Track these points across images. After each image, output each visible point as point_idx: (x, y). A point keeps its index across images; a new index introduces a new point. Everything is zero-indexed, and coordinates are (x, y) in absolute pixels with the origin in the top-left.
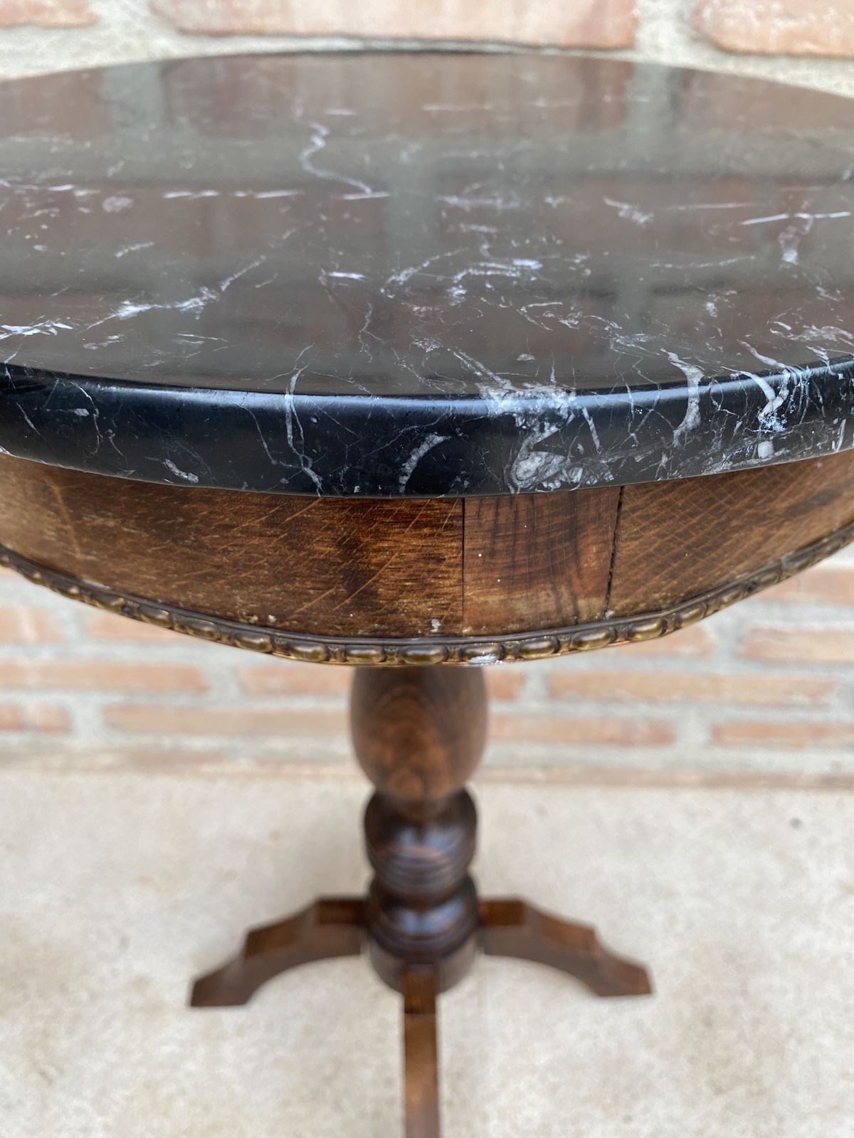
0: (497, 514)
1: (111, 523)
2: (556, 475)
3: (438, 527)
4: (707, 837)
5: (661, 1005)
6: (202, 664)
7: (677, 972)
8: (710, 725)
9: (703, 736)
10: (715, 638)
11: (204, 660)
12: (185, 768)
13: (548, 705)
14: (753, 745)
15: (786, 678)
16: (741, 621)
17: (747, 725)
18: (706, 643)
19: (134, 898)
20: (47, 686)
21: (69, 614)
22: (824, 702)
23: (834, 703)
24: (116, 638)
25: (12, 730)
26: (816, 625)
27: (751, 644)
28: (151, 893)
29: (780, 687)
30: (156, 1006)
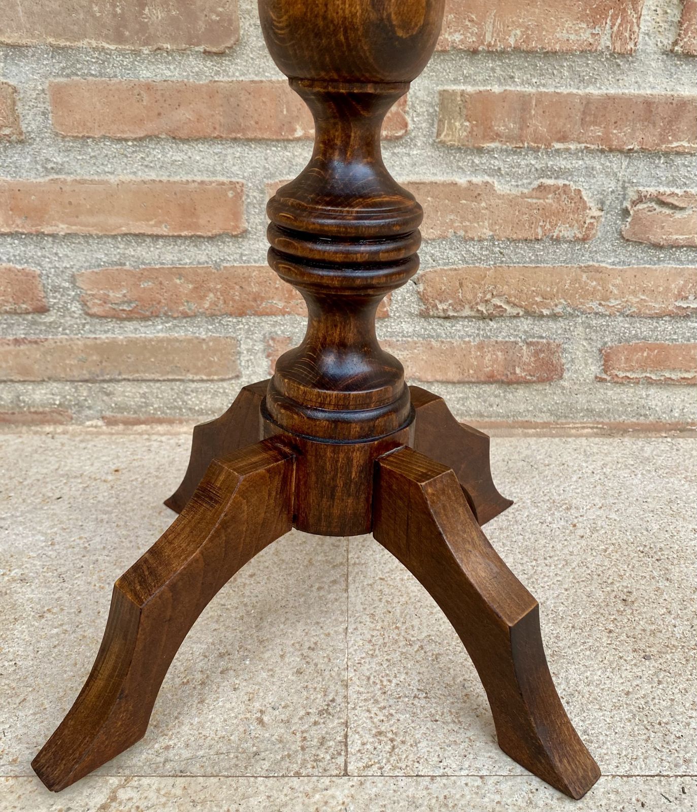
4: (607, 470)
5: (566, 590)
6: (38, 270)
7: (583, 564)
8: (600, 351)
9: (594, 369)
10: (596, 213)
11: (39, 265)
12: (24, 429)
13: (420, 326)
14: (650, 382)
15: (680, 273)
16: (624, 188)
17: (642, 350)
18: (588, 221)
27: (636, 220)
29: (674, 287)
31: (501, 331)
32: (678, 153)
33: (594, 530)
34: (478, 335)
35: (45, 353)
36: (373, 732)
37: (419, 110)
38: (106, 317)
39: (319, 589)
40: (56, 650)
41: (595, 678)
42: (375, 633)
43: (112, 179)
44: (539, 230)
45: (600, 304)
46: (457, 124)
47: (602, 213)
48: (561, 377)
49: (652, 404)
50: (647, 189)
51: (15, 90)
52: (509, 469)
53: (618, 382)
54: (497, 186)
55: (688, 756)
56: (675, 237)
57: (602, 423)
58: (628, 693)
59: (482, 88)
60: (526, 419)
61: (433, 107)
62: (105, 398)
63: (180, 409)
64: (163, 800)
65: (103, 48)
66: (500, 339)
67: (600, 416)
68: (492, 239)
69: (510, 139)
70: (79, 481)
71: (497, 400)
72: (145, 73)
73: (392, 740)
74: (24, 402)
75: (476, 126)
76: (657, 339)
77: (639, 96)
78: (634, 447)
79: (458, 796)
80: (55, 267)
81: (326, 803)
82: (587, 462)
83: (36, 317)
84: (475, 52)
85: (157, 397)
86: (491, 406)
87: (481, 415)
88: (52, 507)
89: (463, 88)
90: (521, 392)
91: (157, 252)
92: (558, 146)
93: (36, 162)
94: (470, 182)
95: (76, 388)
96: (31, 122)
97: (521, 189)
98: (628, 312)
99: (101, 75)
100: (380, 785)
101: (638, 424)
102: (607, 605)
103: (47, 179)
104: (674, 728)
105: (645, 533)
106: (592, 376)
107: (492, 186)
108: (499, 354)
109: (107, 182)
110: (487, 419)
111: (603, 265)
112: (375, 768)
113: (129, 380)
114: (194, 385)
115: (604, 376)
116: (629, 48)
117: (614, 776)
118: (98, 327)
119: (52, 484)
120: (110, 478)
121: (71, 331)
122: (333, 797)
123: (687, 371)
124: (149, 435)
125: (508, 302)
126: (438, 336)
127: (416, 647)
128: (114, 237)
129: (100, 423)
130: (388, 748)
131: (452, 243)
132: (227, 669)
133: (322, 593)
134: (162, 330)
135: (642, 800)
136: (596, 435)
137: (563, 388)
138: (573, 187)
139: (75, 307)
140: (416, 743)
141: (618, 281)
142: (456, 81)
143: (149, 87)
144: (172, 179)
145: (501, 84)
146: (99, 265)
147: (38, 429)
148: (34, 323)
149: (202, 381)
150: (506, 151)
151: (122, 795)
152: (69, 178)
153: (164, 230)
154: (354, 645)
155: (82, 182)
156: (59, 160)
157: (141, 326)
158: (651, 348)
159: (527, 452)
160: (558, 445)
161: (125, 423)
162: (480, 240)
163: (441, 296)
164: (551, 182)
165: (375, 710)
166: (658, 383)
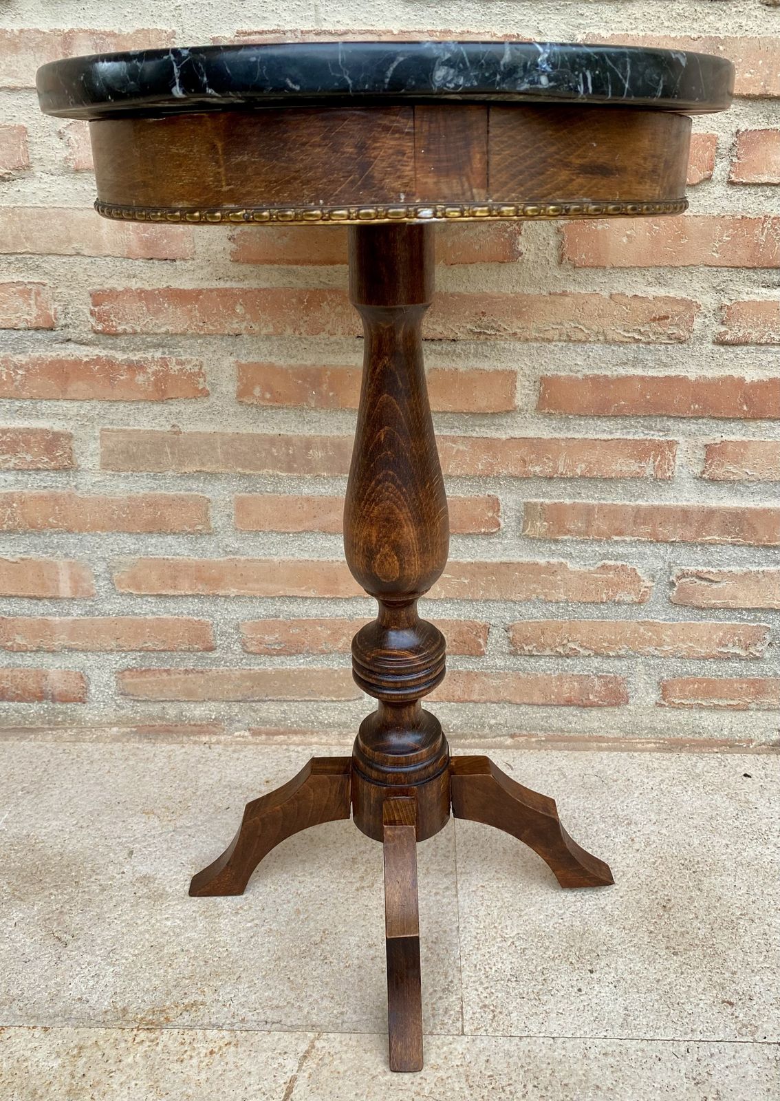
0: (430, 127)
3: (403, 133)
4: (663, 786)
5: (621, 897)
6: (210, 621)
7: (636, 875)
8: (659, 683)
9: (654, 697)
10: (650, 584)
11: (212, 616)
12: (185, 738)
13: (511, 662)
14: (701, 708)
15: (719, 628)
16: (670, 567)
17: (693, 683)
18: (643, 590)
19: (139, 825)
20: (71, 650)
21: (100, 568)
22: (758, 654)
23: (767, 655)
24: (138, 596)
25: (32, 702)
26: (735, 569)
27: (681, 590)
28: (155, 821)
29: (715, 637)
30: (161, 896)
31: (577, 667)
32: (710, 544)
33: (648, 844)
34: (557, 669)
35: (207, 681)
36: (480, 1005)
37: (509, 514)
38: (260, 654)
39: (436, 894)
40: (253, 940)
41: (637, 968)
42: (479, 931)
43: (276, 559)
44: (604, 596)
45: (656, 649)
46: (538, 523)
47: (653, 584)
48: (627, 703)
49: (705, 724)
50: (688, 568)
51: (209, 501)
52: (584, 784)
53: (674, 707)
54: (569, 565)
55: (694, 1027)
56: (714, 602)
57: (664, 739)
58: (658, 981)
59: (556, 501)
60: (600, 734)
61: (520, 512)
62: (252, 714)
63: (313, 723)
64: (345, 1048)
65: (277, 476)
66: (575, 673)
67: (662, 733)
68: (567, 601)
69: (579, 533)
70: (240, 791)
71: (575, 719)
72: (306, 491)
73: (493, 1011)
74: (186, 716)
75: (553, 525)
76: (704, 675)
77: (677, 507)
78: (689, 762)
79: (537, 1051)
80: (224, 618)
81: (451, 1053)
82: (648, 778)
83: (205, 654)
84: (551, 478)
85: (295, 713)
86: (570, 723)
87: (562, 731)
88: (224, 817)
89: (542, 500)
90: (594, 713)
91: (305, 608)
92: (616, 538)
93: (219, 547)
94: (548, 562)
95: (230, 707)
96: (217, 521)
97: (588, 567)
98: (679, 655)
99: (274, 491)
100: (486, 1042)
101: (694, 741)
102: (651, 911)
103: (226, 558)
104: (688, 1007)
105: (688, 847)
106: (653, 702)
107: (566, 566)
108: (576, 684)
109: (272, 561)
110: (567, 734)
111: (657, 621)
112: (482, 1030)
113: (273, 701)
114: (325, 705)
115: (663, 703)
116: (668, 475)
117: (642, 1040)
118: (253, 661)
119: (220, 795)
120: (264, 788)
121: (231, 664)
122: (455, 1049)
123: (731, 699)
124: (287, 744)
125: (581, 646)
126: (525, 669)
127: (509, 943)
128: (273, 598)
129: (247, 734)
130: (491, 1016)
131: (534, 603)
132: (376, 957)
133: (438, 897)
134: (303, 663)
135: (660, 1056)
136: (658, 750)
137: (630, 710)
138: (629, 566)
139: (237, 647)
140: (510, 1014)
141: (670, 633)
142: (537, 496)
143: (308, 500)
144: (321, 559)
145: (571, 498)
146: (259, 617)
147: (197, 739)
148: (202, 658)
149: (333, 701)
150: (576, 541)
151: (318, 1044)
152: (243, 558)
153: (312, 594)
154: (464, 940)
155: (253, 561)
156: (236, 546)
157: (287, 660)
158: (700, 682)
159: (600, 767)
160: (625, 760)
161: (267, 734)
162: (557, 602)
163: (527, 641)
164: (612, 563)
165: (481, 989)
166: (709, 708)
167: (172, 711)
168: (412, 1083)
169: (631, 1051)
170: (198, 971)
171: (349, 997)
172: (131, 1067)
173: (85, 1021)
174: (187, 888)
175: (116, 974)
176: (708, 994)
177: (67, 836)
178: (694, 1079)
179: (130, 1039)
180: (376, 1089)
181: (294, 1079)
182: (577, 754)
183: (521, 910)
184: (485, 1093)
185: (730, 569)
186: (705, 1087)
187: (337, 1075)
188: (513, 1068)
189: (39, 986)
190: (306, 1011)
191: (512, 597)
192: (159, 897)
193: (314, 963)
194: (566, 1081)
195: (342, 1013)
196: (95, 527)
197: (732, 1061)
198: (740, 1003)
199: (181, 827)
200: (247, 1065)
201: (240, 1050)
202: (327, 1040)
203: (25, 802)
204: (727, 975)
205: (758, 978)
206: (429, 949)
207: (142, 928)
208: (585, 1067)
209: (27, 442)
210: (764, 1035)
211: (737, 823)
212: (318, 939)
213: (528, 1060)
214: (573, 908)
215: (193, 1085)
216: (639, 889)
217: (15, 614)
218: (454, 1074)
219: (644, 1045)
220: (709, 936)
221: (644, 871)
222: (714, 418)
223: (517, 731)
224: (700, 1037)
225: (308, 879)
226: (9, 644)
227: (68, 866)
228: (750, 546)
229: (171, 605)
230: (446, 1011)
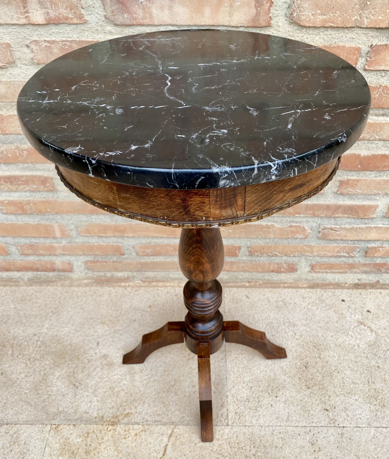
0: (217, 192)
1: (128, 196)
2: (229, 184)
3: (204, 195)
4: (309, 306)
5: (289, 362)
6: (122, 245)
7: (296, 351)
8: (310, 265)
9: (308, 269)
10: (309, 232)
11: (122, 243)
12: (115, 284)
13: (249, 258)
14: (327, 272)
15: (338, 247)
16: (319, 225)
17: (325, 265)
18: (306, 234)
19: (100, 330)
20: (64, 255)
21: (72, 227)
22: (353, 255)
23: (357, 255)
24: (90, 236)
25: (50, 272)
26: (347, 226)
27: (323, 234)
28: (106, 328)
29: (336, 250)
30: (112, 364)
31: (277, 260)
32: (338, 217)
33: (301, 336)
34: (268, 261)
35: (123, 265)
36: (234, 412)
38: (144, 256)
39: (218, 361)
40: (148, 384)
41: (293, 395)
42: (234, 379)
44: (290, 236)
45: (310, 254)
47: (311, 232)
48: (297, 271)
49: (328, 277)
50: (327, 226)
52: (277, 305)
53: (315, 272)
54: (276, 225)
55: (313, 421)
56: (336, 238)
57: (310, 283)
58: (301, 400)
60: (284, 281)
62: (142, 275)
63: (167, 278)
64: (185, 432)
66: (276, 262)
67: (310, 281)
68: (274, 238)
71: (275, 276)
73: (239, 415)
74: (115, 276)
76: (329, 262)
77: (325, 204)
78: (320, 294)
79: (255, 432)
80: (128, 244)
81: (223, 433)
82: (303, 302)
85: (160, 275)
87: (269, 280)
88: (133, 325)
90: (283, 274)
91: (162, 241)
92: (297, 215)
94: (267, 225)
95: (133, 273)
97: (284, 226)
98: (320, 256)
100: (236, 428)
101: (323, 284)
102: (300, 368)
103: (126, 223)
105: (316, 337)
106: (307, 271)
107: (274, 225)
108: (275, 265)
110: (271, 281)
111: (311, 244)
112: (235, 423)
113: (150, 271)
115: (311, 271)
118: (141, 258)
119: (131, 313)
120: (149, 310)
121: (132, 259)
122: (225, 432)
123: (340, 270)
124: (157, 287)
125: (279, 253)
126: (255, 260)
127: (246, 384)
129: (140, 282)
130: (238, 417)
132: (195, 391)
133: (219, 363)
134: (162, 259)
136: (308, 287)
137: (297, 274)
138: (302, 225)
139: (134, 254)
140: (245, 416)
141: (317, 248)
146: (142, 244)
147: (120, 284)
148: (120, 257)
149: (175, 271)
150: (279, 216)
151: (175, 430)
152: (134, 223)
153: (165, 236)
154: (228, 383)
155: (138, 224)
157: (156, 257)
158: (328, 264)
159: (284, 297)
160: (294, 293)
161: (149, 282)
162: (270, 238)
163: (256, 252)
164: (294, 224)
165: (235, 405)
166: (330, 273)
167: (109, 274)
168: (210, 446)
169: (289, 431)
170: (128, 399)
171: (186, 409)
172: (107, 441)
173: (89, 422)
174: (121, 360)
175: (98, 401)
176: (319, 406)
177: (72, 335)
178: (311, 443)
179: (106, 429)
180: (197, 449)
181: (167, 445)
182: (275, 290)
183: (251, 369)
184: (236, 450)
185: (345, 226)
186: (315, 446)
187: (183, 444)
188: (246, 439)
189: (69, 406)
190: (170, 416)
191: (251, 237)
192: (110, 365)
193: (172, 395)
194: (265, 445)
195: (183, 417)
196: (68, 212)
197: (326, 435)
198: (331, 410)
199: (117, 330)
200: (150, 440)
201: (147, 433)
202: (178, 429)
203: (53, 318)
204: (327, 397)
205: (338, 399)
206: (215, 387)
207: (106, 379)
208: (272, 439)
209: (33, 181)
210: (338, 424)
211: (337, 325)
212: (173, 383)
213: (252, 436)
214: (271, 368)
215: (130, 448)
216: (296, 358)
217: (38, 243)
218: (225, 442)
219: (294, 429)
220: (321, 380)
221: (299, 349)
222: (345, 170)
223: (251, 281)
224: (315, 425)
225: (168, 355)
226: (37, 253)
227: (74, 350)
228: (355, 218)
229: (104, 239)
230: (222, 415)
